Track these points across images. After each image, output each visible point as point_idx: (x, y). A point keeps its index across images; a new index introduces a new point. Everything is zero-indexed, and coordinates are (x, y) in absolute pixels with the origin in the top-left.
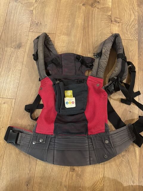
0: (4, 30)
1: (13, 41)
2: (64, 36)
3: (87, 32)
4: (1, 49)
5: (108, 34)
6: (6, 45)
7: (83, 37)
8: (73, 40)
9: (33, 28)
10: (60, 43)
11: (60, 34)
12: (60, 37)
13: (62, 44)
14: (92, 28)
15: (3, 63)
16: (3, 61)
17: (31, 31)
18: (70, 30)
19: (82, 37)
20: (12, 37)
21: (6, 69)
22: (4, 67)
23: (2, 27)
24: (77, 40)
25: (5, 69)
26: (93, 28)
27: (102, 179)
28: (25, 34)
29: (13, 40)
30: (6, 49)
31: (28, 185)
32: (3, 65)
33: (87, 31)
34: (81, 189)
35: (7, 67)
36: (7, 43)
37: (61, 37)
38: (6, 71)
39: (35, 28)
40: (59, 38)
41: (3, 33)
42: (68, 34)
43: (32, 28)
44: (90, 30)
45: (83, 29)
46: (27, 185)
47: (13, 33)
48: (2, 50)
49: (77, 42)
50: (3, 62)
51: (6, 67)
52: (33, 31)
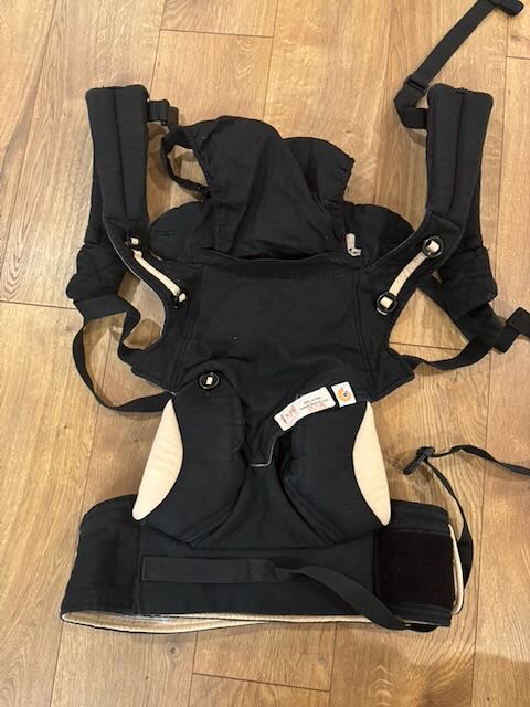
0: (56, 23)
1: (95, 69)
2: (308, 48)
3: (405, 29)
4: (49, 106)
5: (499, 37)
6: (65, 86)
7: (390, 52)
8: (347, 64)
9: (177, 14)
10: (293, 79)
11: (291, 38)
12: (291, 51)
13: (301, 82)
14: (429, 13)
15: (58, 165)
16: (57, 153)
17: (169, 24)
18: (334, 23)
19: (385, 51)
20: (92, 53)
21: (71, 189)
22: (61, 179)
23: (46, 10)
24: (365, 66)
25: (67, 189)
26: (434, 14)
27: (470, 635)
28: (144, 41)
29: (95, 64)
30: (65, 104)
31: (177, 650)
32: (57, 172)
33: (406, 25)
34: (385, 671)
35: (73, 181)
36: (69, 80)
37: (296, 52)
38: (70, 197)
39: (185, 15)
40: (288, 55)
41: (55, 37)
42: (327, 39)
43: (174, 13)
44: (420, 18)
45: (392, 18)
46: (173, 651)
47: (92, 37)
48: (52, 107)
49: (364, 73)
50: (56, 160)
51: (69, 181)
52: (178, 25)
